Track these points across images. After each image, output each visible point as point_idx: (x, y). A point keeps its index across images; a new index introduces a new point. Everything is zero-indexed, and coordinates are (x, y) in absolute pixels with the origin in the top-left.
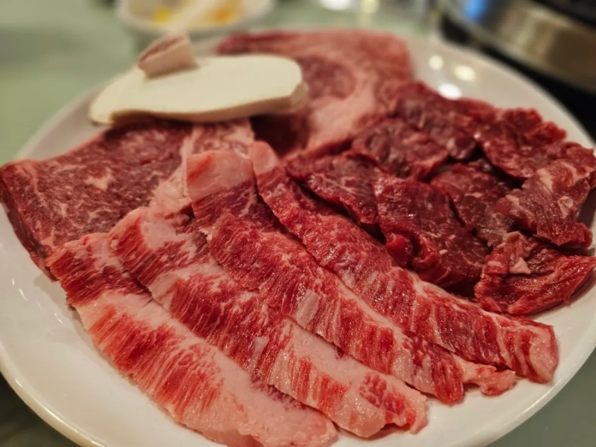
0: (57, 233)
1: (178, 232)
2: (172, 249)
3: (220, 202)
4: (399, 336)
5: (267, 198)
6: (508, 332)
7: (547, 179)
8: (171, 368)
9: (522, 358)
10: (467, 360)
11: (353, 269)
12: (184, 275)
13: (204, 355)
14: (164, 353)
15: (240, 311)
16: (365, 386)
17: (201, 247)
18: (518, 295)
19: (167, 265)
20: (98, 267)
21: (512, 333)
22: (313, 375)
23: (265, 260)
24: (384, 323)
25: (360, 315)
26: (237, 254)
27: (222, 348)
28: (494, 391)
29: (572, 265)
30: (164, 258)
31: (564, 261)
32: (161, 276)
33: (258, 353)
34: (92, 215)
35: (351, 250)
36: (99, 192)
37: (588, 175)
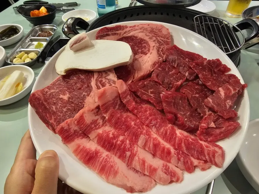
0: (54, 117)
1: (95, 116)
2: (95, 122)
3: (109, 105)
4: (172, 150)
5: (124, 101)
6: (208, 150)
7: (222, 92)
8: (101, 164)
9: (213, 159)
10: (195, 158)
11: (156, 126)
12: (100, 131)
13: (110, 158)
14: (98, 159)
15: (120, 143)
16: (163, 168)
17: (103, 120)
18: (212, 135)
19: (94, 128)
20: (72, 131)
21: (209, 150)
22: (146, 164)
23: (126, 125)
24: (167, 145)
25: (159, 143)
26: (116, 123)
27: (116, 155)
28: (203, 169)
29: (230, 126)
30: (93, 126)
31: (227, 124)
32: (93, 132)
33: (128, 157)
34: (65, 110)
35: (154, 119)
36: (65, 101)
37: (237, 91)
